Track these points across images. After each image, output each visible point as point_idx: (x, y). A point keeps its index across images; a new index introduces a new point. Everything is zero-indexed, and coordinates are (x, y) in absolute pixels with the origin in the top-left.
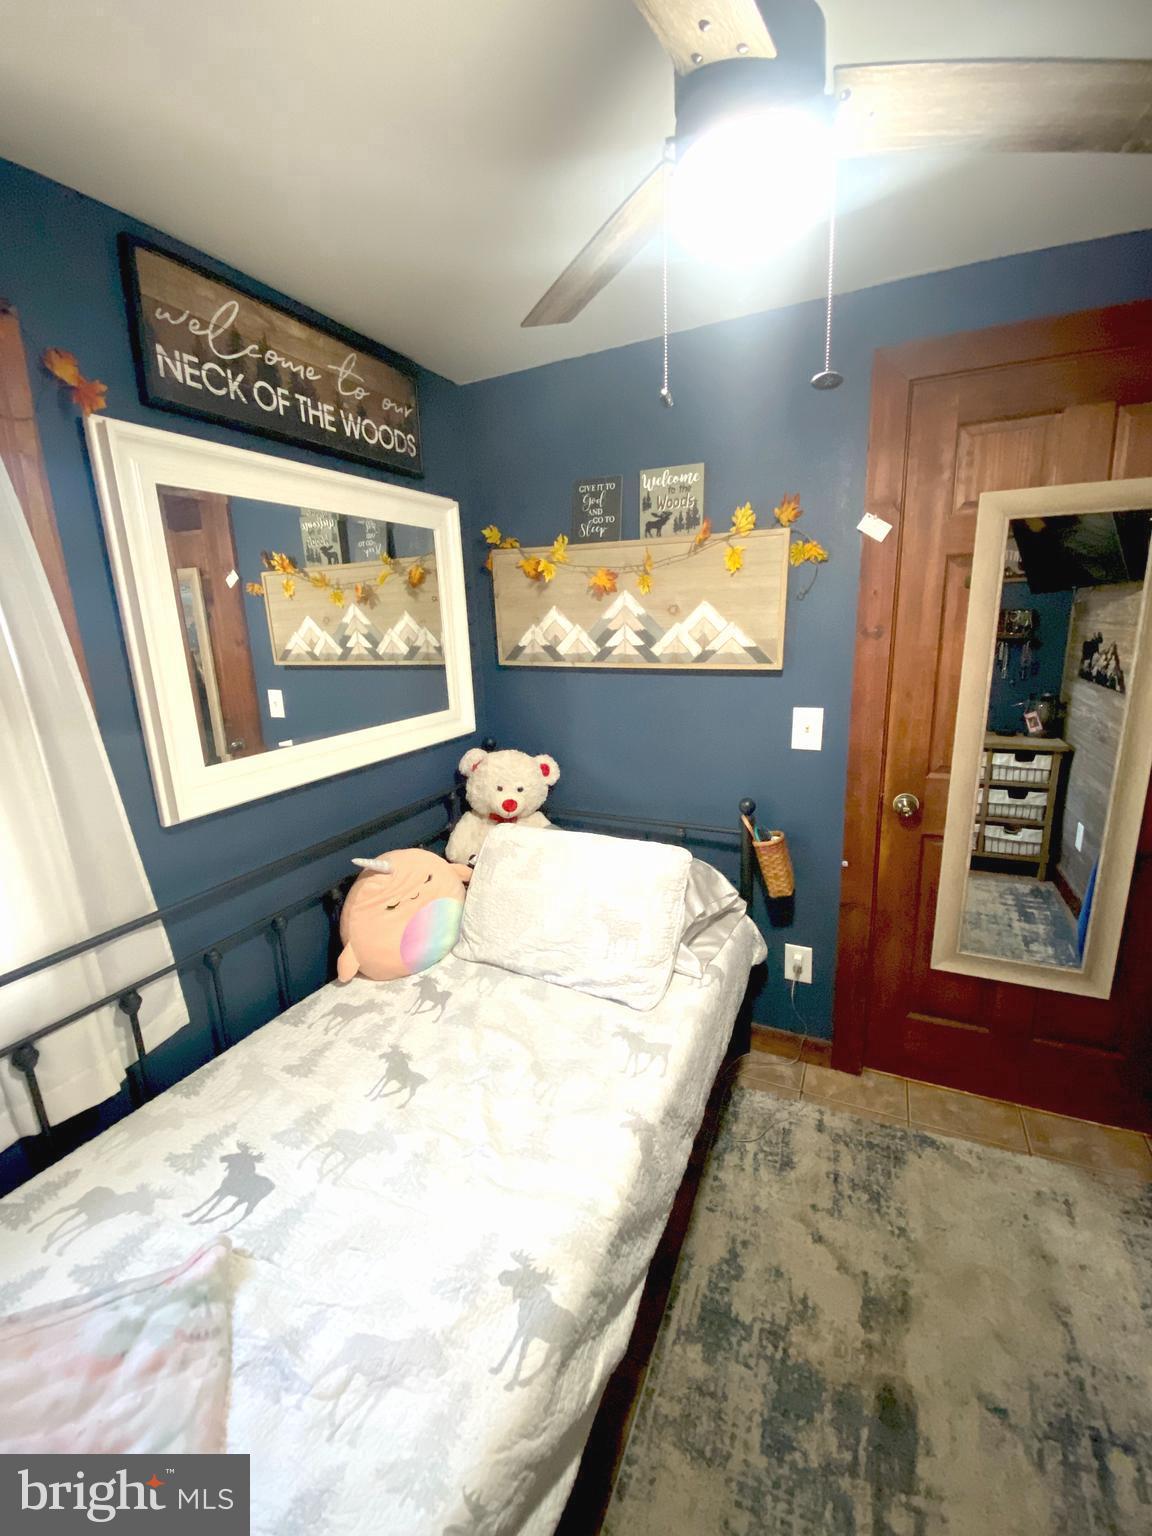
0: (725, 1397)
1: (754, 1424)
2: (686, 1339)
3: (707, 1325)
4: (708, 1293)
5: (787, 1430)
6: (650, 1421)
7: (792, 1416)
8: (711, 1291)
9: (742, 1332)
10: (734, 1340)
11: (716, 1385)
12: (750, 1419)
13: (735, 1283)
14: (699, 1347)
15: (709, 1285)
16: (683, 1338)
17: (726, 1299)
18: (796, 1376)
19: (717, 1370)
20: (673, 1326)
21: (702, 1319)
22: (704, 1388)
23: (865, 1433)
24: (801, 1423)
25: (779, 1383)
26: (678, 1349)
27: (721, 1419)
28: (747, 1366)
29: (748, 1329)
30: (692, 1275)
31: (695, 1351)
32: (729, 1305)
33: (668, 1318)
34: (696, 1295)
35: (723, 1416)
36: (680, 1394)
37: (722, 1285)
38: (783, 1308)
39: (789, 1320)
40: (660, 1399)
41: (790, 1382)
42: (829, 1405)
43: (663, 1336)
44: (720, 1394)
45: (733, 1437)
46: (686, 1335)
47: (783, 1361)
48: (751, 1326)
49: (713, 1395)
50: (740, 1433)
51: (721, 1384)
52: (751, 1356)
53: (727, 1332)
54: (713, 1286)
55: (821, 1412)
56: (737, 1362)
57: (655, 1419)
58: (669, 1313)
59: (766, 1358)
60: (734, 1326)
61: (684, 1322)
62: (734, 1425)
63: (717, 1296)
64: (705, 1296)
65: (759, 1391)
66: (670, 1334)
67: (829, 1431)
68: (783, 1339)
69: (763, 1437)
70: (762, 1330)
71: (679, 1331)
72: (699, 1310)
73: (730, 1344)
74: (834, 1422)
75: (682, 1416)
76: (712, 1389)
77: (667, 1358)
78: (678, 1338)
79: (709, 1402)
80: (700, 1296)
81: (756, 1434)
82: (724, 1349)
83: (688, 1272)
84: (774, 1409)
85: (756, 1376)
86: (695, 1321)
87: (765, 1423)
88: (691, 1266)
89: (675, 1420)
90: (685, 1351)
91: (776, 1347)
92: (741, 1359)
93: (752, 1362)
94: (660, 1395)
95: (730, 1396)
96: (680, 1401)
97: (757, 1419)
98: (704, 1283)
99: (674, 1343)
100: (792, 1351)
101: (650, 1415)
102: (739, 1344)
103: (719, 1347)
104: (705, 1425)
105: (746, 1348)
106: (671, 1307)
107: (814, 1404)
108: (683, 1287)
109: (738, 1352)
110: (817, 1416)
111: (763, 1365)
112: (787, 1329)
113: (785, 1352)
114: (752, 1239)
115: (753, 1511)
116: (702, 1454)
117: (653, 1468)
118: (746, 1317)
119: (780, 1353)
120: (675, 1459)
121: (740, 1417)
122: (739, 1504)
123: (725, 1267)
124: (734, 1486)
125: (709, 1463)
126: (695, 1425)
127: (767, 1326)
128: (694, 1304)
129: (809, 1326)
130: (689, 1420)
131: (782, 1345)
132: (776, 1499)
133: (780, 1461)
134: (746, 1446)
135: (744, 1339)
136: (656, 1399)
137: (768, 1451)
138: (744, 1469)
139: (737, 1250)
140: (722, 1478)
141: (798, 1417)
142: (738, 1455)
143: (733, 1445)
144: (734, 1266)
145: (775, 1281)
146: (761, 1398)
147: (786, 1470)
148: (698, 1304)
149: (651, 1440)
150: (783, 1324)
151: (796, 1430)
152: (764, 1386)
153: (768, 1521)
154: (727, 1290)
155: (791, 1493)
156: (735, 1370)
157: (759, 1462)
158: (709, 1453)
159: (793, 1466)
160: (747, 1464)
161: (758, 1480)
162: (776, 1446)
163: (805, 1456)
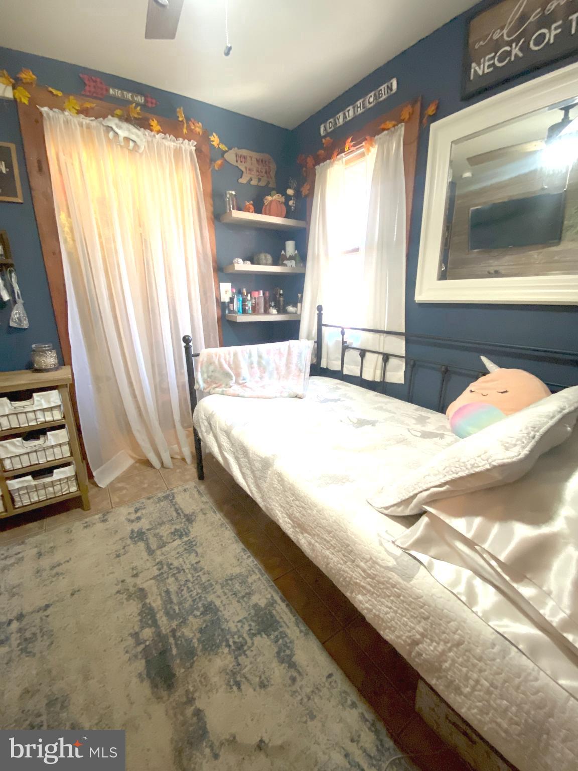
0: (238, 602)
1: (221, 606)
2: (270, 602)
3: (269, 617)
4: (281, 630)
5: (208, 617)
6: (254, 569)
7: (209, 624)
8: (281, 632)
9: (253, 632)
10: (253, 624)
11: (244, 601)
12: (224, 605)
13: (276, 650)
14: (263, 605)
15: (285, 633)
16: (272, 601)
17: (272, 637)
18: (218, 641)
19: (249, 606)
20: (279, 601)
21: (272, 616)
22: (247, 596)
23: (174, 651)
24: (204, 626)
25: (222, 630)
26: (269, 596)
27: (234, 594)
28: (240, 621)
29: (252, 635)
30: (296, 628)
31: (262, 603)
32: (268, 635)
33: (283, 601)
34: (285, 622)
35: (233, 596)
36: (254, 585)
37: (281, 641)
38: (246, 666)
39: (239, 664)
40: (258, 577)
41: (219, 635)
42: (196, 645)
43: (278, 593)
44: (241, 601)
45: (225, 594)
46: (272, 603)
47: (227, 641)
48: (251, 638)
49: (243, 597)
50: (224, 598)
51: (244, 604)
52: (242, 627)
53: (258, 624)
54: (283, 635)
55: (198, 640)
56: (245, 618)
57: (253, 571)
58: (286, 603)
59: (235, 633)
60: (258, 630)
61: (278, 608)
62: (228, 597)
63: (276, 633)
64: (281, 627)
65: (228, 619)
66: (277, 598)
67: (191, 635)
68: (234, 651)
69: (215, 606)
70: (246, 643)
71: (276, 602)
72: (278, 618)
73: (253, 621)
74: (189, 641)
75: (247, 581)
76: (245, 599)
77: (269, 589)
78: (273, 599)
79: (242, 594)
80: (283, 624)
81: (218, 603)
82: (253, 616)
83: (298, 627)
84: (218, 619)
85: (234, 622)
86: (274, 612)
87: (218, 610)
88: (301, 631)
89: (247, 577)
90: (266, 598)
91: (234, 643)
92: (244, 620)
93: (239, 625)
94: (259, 578)
95: (237, 604)
96: (252, 584)
97: (222, 609)
98: (288, 631)
99: (272, 596)
100: (226, 650)
101: (256, 571)
102: (250, 625)
103: (256, 615)
104: (237, 587)
105: (246, 628)
106: (287, 606)
107: (203, 639)
108: (293, 619)
109: (248, 622)
110: (198, 635)
111: (234, 629)
112: (236, 658)
113: (229, 646)
114: (294, 688)
115: (204, 584)
116: (231, 580)
117: (241, 562)
118: (257, 639)
119: (231, 643)
120: (237, 570)
121: (228, 602)
122: (209, 581)
123: (288, 652)
124: (214, 583)
125: (227, 580)
126: (240, 583)
127: (245, 648)
128: (281, 618)
129: (227, 674)
130: (243, 582)
131: (233, 647)
132: (198, 594)
133: (204, 605)
134: (219, 597)
135: (250, 630)
136: (259, 575)
137: (211, 603)
138: (215, 590)
139: (293, 670)
140: (219, 581)
141: (207, 626)
142: (220, 592)
143: (223, 592)
144: (286, 658)
145: (260, 677)
146: (226, 617)
147: (200, 605)
148: (281, 620)
149: (249, 566)
150: (240, 658)
151: (205, 621)
152: (228, 622)
153: (197, 587)
154: (276, 642)
155: (194, 601)
156: (243, 614)
157: (211, 597)
158: (230, 582)
159: (197, 609)
160: (215, 593)
161: (207, 593)
162: (210, 609)
163: (195, 616)
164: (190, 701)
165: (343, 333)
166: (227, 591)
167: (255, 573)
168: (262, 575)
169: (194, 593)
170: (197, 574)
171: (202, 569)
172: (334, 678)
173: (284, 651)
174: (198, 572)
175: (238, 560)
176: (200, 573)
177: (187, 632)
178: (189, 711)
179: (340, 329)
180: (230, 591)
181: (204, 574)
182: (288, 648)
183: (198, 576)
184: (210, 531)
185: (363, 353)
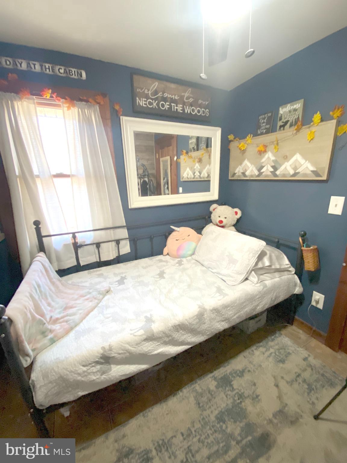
0: (215, 398)
1: (218, 410)
3: (222, 380)
4: (228, 374)
5: (226, 419)
6: (192, 387)
7: (230, 417)
8: (230, 374)
9: (231, 389)
10: (227, 389)
12: (218, 407)
13: (238, 377)
14: (216, 383)
17: (233, 379)
18: (239, 409)
19: (217, 391)
20: (213, 374)
21: (222, 378)
22: (210, 392)
23: (250, 438)
24: (232, 420)
25: (233, 407)
26: (210, 379)
28: (227, 396)
29: (233, 389)
30: (227, 367)
31: (214, 383)
32: (232, 381)
34: (225, 372)
35: (211, 401)
36: (203, 388)
37: (234, 375)
38: (249, 392)
39: (248, 396)
41: (236, 409)
42: (244, 423)
43: (208, 374)
44: (214, 396)
45: (210, 407)
46: (215, 379)
47: (238, 403)
48: (235, 390)
49: (212, 395)
50: (213, 408)
51: (216, 395)
52: (229, 395)
53: (227, 386)
54: (231, 373)
55: (240, 423)
56: (224, 393)
59: (234, 399)
60: (230, 386)
61: (217, 375)
62: (212, 405)
63: (231, 377)
64: (227, 374)
66: (211, 375)
67: (239, 428)
68: (243, 399)
69: (218, 414)
70: (238, 393)
71: (213, 376)
72: (222, 375)
73: (225, 389)
74: (242, 429)
75: (200, 393)
76: (213, 393)
77: (206, 379)
78: (212, 377)
79: (209, 395)
80: (225, 373)
81: (217, 412)
82: (223, 388)
84: (226, 411)
85: (227, 400)
86: (219, 377)
87: (221, 411)
88: (228, 365)
90: (212, 381)
91: (239, 399)
92: (226, 394)
93: (228, 397)
95: (216, 398)
96: (202, 389)
97: (220, 409)
98: (229, 371)
100: (243, 404)
102: (228, 391)
103: (222, 387)
104: (205, 399)
105: (229, 393)
107: (239, 419)
108: (222, 368)
109: (226, 392)
110: (238, 423)
111: (231, 400)
112: (246, 398)
113: (241, 402)
114: (252, 371)
115: (202, 426)
116: (199, 404)
117: (185, 397)
118: (235, 386)
119: (239, 401)
120: (192, 399)
121: (216, 405)
122: (200, 421)
123: (238, 372)
124: (202, 417)
125: (199, 407)
126: (202, 397)
127: (240, 393)
128: (222, 374)
129: (254, 403)
130: (201, 395)
131: (241, 400)
132: (210, 429)
133: (219, 423)
134: (212, 412)
135: (231, 391)
136: (197, 385)
137: (217, 418)
138: (207, 416)
139: (245, 371)
140: (200, 413)
141: (232, 418)
142: (208, 412)
143: (208, 409)
144: (241, 373)
145: (252, 385)
146: (225, 405)
147: (218, 426)
148: (223, 374)
149: (189, 391)
150: (246, 396)
151: (229, 420)
152: (228, 404)
153: (204, 431)
154: (234, 377)
155: (215, 431)
156: (222, 395)
157: (213, 418)
158: (201, 405)
159: (221, 427)
160: (209, 416)
161: (209, 421)
162: (220, 419)
163: (227, 427)
164: (270, 421)
165: (74, 237)
166: (208, 407)
167: (194, 387)
168: (196, 383)
169: (210, 432)
170: (193, 432)
171: (189, 429)
172: (245, 356)
173: (238, 374)
174: (192, 432)
175: (183, 399)
176: (193, 430)
177: (237, 431)
178: (275, 421)
179: (71, 235)
180: (207, 403)
181: (194, 427)
182: (236, 372)
183: (195, 431)
184: (149, 428)
185: (98, 245)
